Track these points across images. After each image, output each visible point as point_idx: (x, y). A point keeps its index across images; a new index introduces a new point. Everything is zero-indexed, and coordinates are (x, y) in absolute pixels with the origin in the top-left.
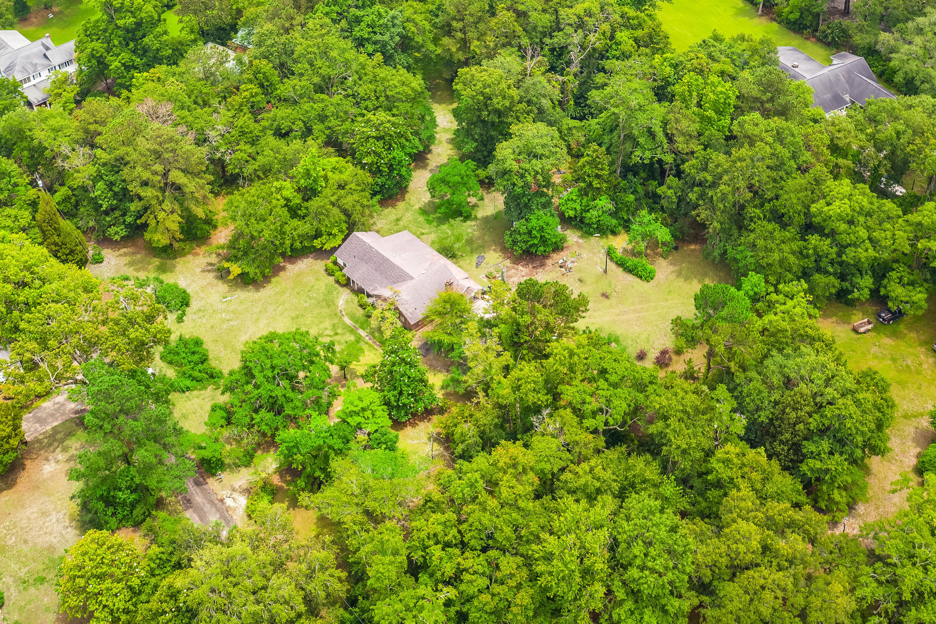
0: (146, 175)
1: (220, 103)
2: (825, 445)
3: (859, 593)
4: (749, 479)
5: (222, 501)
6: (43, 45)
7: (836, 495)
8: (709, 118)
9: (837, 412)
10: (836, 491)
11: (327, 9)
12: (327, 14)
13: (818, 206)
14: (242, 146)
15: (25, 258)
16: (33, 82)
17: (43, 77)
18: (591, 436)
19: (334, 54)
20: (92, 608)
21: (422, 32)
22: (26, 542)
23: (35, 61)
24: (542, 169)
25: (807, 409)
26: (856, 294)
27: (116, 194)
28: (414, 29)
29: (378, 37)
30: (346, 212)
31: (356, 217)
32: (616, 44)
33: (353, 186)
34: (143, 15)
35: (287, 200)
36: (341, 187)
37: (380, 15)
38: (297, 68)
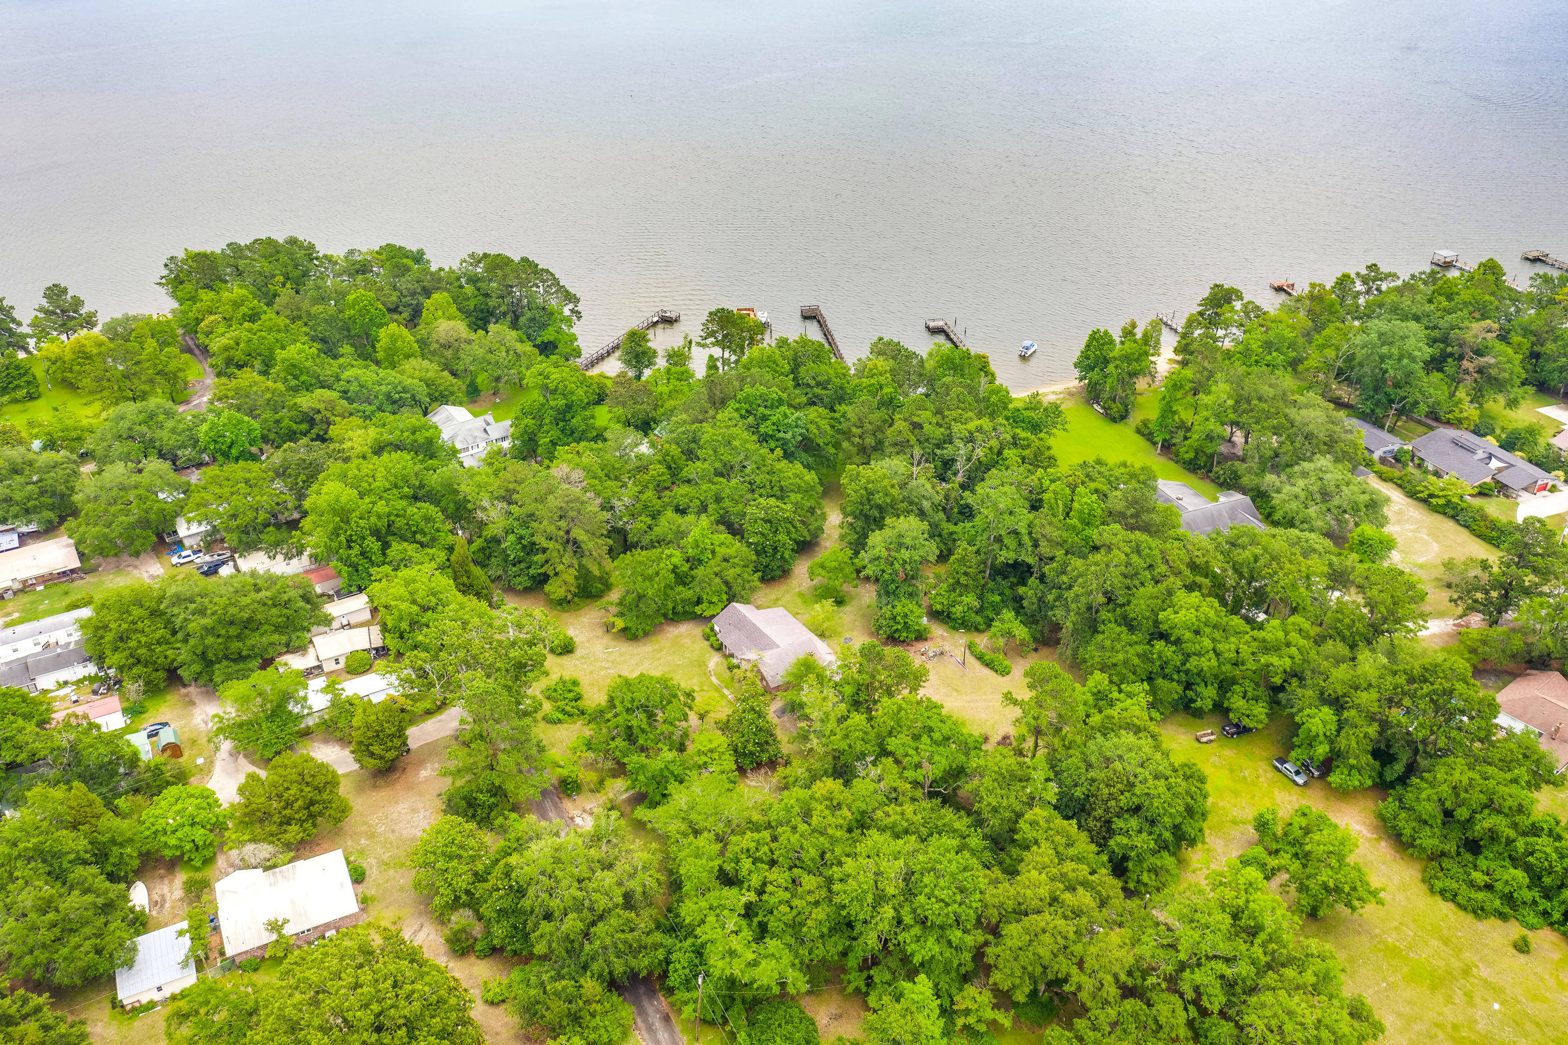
0: (552, 529)
1: (630, 478)
2: (1134, 823)
3: (1138, 950)
4: (1053, 841)
5: (572, 819)
6: (485, 421)
7: (1145, 878)
8: (1074, 527)
9: (1146, 791)
10: (1145, 874)
11: (737, 405)
12: (737, 410)
13: (1165, 613)
14: (643, 518)
15: (434, 585)
16: (471, 452)
17: (481, 449)
18: (909, 786)
19: (736, 443)
20: (438, 884)
21: (822, 433)
22: (393, 831)
23: (476, 434)
24: (911, 558)
25: (1119, 786)
26: (1199, 703)
27: (524, 547)
28: (815, 431)
29: (781, 435)
30: (726, 583)
31: (736, 589)
32: (1003, 459)
33: (736, 560)
34: (574, 398)
35: (675, 567)
36: (726, 560)
37: (786, 416)
38: (700, 453)
